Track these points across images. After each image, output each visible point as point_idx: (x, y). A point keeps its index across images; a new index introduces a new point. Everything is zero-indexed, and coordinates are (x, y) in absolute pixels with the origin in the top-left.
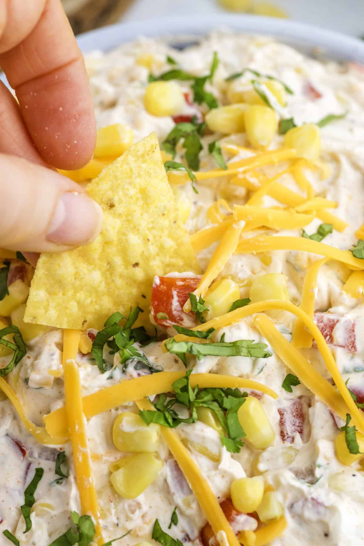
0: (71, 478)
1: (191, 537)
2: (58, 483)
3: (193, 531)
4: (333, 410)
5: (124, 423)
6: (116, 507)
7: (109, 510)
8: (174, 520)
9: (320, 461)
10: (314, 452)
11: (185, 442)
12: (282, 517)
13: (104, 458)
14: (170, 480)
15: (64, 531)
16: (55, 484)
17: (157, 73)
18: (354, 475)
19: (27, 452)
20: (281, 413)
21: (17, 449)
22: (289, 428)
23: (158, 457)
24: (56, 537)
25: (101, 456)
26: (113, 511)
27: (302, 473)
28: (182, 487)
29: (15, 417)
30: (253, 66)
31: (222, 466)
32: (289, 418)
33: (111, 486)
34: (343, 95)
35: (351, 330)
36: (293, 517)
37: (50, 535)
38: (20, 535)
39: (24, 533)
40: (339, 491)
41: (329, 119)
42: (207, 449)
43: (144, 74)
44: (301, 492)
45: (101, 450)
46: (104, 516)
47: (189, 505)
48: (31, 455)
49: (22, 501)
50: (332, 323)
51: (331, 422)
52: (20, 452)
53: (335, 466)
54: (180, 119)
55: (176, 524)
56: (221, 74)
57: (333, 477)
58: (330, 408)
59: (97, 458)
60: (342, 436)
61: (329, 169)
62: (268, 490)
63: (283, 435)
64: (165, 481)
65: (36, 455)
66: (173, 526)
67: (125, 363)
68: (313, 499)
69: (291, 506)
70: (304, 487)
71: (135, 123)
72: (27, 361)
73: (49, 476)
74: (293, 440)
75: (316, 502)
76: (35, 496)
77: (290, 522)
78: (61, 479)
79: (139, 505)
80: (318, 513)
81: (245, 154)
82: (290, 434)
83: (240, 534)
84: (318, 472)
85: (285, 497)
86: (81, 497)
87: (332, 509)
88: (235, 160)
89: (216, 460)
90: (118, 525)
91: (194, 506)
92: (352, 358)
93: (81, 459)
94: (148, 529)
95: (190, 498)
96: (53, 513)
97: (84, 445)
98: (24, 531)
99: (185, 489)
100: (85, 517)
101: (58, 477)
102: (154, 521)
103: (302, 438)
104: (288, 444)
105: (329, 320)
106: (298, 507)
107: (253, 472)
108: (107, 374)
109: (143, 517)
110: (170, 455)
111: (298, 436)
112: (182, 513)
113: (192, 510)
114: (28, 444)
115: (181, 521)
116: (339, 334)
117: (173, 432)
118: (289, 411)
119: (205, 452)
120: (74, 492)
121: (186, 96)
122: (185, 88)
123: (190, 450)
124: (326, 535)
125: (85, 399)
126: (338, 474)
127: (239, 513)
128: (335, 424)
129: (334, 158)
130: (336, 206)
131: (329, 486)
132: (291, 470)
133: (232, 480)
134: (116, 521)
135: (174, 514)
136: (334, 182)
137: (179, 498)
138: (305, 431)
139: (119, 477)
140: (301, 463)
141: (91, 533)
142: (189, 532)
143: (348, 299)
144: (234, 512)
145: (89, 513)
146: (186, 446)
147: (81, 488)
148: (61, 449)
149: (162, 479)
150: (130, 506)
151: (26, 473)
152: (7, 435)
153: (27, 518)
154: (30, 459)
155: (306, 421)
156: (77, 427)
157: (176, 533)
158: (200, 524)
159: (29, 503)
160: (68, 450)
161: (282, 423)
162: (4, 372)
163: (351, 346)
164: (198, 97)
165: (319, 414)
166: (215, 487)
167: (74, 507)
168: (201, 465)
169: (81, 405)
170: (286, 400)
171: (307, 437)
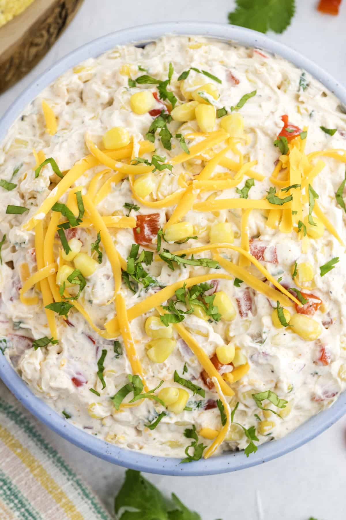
0: (124, 355)
1: (196, 377)
2: (117, 358)
3: (196, 374)
4: (268, 298)
5: (152, 325)
6: (152, 367)
7: (148, 369)
8: (185, 370)
9: (265, 329)
10: (261, 325)
11: (187, 329)
12: (247, 363)
13: (142, 342)
14: (181, 350)
15: (124, 385)
16: (115, 359)
17: (134, 78)
18: (284, 335)
19: (96, 342)
20: (238, 301)
21: (90, 340)
22: (244, 309)
23: (173, 339)
24: (120, 388)
25: (140, 340)
26: (151, 370)
27: (255, 336)
28: (188, 352)
29: (86, 323)
30: (193, 65)
31: (210, 339)
32: (243, 303)
33: (147, 356)
34: (251, 77)
35: (274, 253)
36: (253, 362)
37: (116, 386)
38: (99, 389)
39: (102, 389)
40: (277, 345)
41: (245, 98)
42: (200, 332)
43: (125, 80)
44: (256, 349)
45: (139, 337)
46: (146, 373)
47: (193, 362)
48: (98, 343)
49: (97, 369)
50: (262, 249)
51: (268, 304)
52: (92, 343)
53: (274, 331)
54: (154, 113)
55: (187, 372)
56: (176, 76)
57: (273, 338)
58: (267, 297)
59: (137, 342)
60: (275, 314)
61: (250, 137)
62: (237, 349)
63: (241, 313)
64: (178, 350)
65: (101, 342)
66: (185, 373)
67: (146, 287)
68: (263, 353)
69: (251, 357)
70: (258, 346)
71: (127, 122)
72: (88, 289)
73: (111, 354)
74: (247, 315)
75: (265, 354)
76: (104, 365)
77: (252, 366)
78: (118, 355)
79: (165, 365)
80: (267, 360)
81: (199, 139)
82: (245, 312)
83: (224, 375)
84: (264, 336)
85: (247, 352)
86: (132, 366)
87: (274, 357)
88: (193, 143)
89: (207, 336)
90: (154, 376)
91: (196, 362)
92: (276, 266)
93: (129, 346)
94: (171, 376)
95: (193, 358)
96: (117, 375)
97: (130, 338)
99: (190, 353)
100: (135, 377)
101: (116, 354)
102: (174, 372)
103: (252, 313)
104: (244, 318)
105: (260, 247)
106: (255, 357)
107: (227, 341)
108: (137, 295)
109: (168, 370)
110: (180, 337)
111: (249, 312)
112: (189, 366)
113: (196, 364)
114: (96, 337)
115: (189, 369)
116: (268, 255)
117: (180, 325)
118: (243, 298)
119: (199, 333)
120: (127, 363)
121: (155, 95)
122: (154, 89)
123: (190, 333)
124: (273, 371)
126: (275, 336)
127: (222, 365)
128: (270, 305)
129: (252, 130)
130: (257, 163)
131: (271, 343)
132: (248, 334)
133: (216, 347)
134: (152, 374)
135: (185, 366)
136: (253, 146)
137: (187, 358)
138: (253, 310)
139: (152, 352)
140: (253, 329)
141: (141, 387)
142: (194, 375)
143: (269, 231)
144: (220, 365)
145: (137, 374)
146: (189, 331)
147: (131, 360)
148: (116, 340)
149: (176, 350)
150: (159, 366)
151: (97, 353)
152: (83, 333)
153: (102, 380)
154: (98, 345)
155: (253, 303)
156: (125, 330)
157: (187, 376)
158: (200, 370)
159: (101, 370)
160: (120, 340)
161: (239, 306)
162: (75, 297)
163: (275, 261)
164: (163, 95)
165: (261, 300)
166: (207, 351)
167: (128, 371)
168: (197, 340)
169: (126, 313)
170: (240, 292)
171: (255, 313)
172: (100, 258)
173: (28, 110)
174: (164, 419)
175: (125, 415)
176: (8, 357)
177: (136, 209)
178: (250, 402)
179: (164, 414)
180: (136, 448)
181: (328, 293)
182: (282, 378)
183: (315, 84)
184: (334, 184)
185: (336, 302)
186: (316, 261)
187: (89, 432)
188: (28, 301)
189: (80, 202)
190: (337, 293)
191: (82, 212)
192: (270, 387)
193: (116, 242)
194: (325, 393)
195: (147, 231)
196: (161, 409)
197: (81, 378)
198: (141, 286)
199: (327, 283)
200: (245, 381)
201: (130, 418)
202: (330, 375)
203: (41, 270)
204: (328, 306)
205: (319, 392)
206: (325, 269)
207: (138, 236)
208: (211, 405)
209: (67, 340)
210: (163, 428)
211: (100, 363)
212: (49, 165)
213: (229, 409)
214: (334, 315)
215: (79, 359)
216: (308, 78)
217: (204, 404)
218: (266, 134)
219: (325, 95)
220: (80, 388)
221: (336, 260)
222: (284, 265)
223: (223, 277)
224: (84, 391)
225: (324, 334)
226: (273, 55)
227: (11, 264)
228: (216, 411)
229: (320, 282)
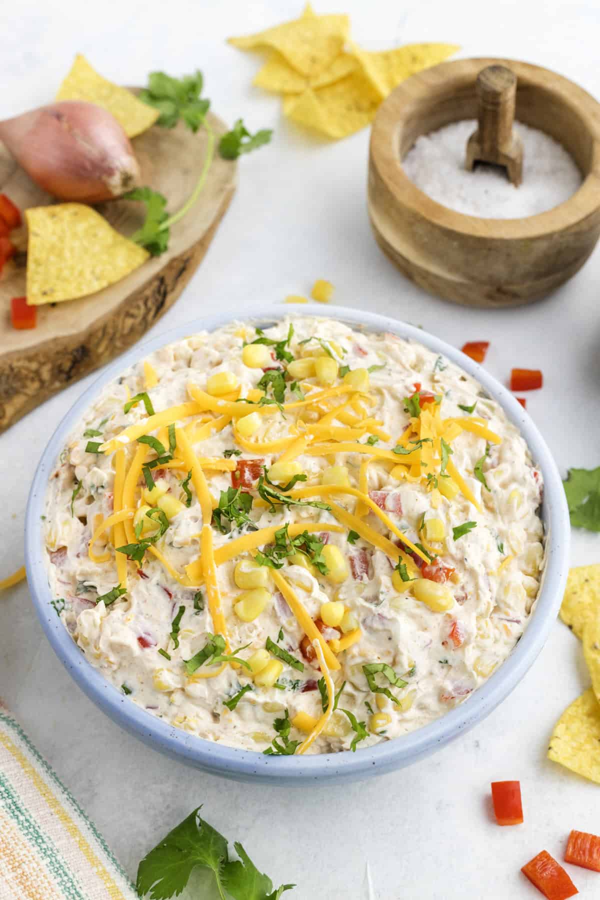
0: (206, 609)
1: (294, 648)
2: (196, 614)
3: (294, 643)
4: (389, 556)
5: (243, 567)
6: (239, 628)
7: (234, 631)
8: (281, 637)
9: (383, 589)
10: (378, 583)
11: (286, 578)
12: (359, 628)
13: (229, 595)
14: (277, 608)
15: (203, 647)
16: (194, 615)
17: (250, 340)
18: (407, 599)
19: (173, 595)
20: (351, 560)
21: (166, 592)
22: (358, 570)
23: (268, 591)
24: (196, 653)
25: (227, 594)
26: (237, 632)
27: (369, 599)
28: (285, 611)
29: (163, 571)
30: (316, 335)
31: (313, 594)
32: (357, 563)
33: (235, 614)
34: (381, 353)
35: (398, 499)
36: (366, 629)
37: (192, 652)
38: (170, 652)
39: (174, 649)
40: (397, 609)
41: (373, 369)
42: (302, 583)
43: (240, 342)
44: (370, 610)
45: (226, 589)
46: (231, 636)
47: (290, 624)
48: (176, 597)
49: (170, 630)
50: (384, 496)
51: (388, 565)
52: (168, 596)
53: (393, 593)
54: (268, 370)
55: (282, 639)
56: (295, 340)
57: (393, 599)
58: (386, 554)
59: (224, 594)
60: (397, 572)
61: (376, 399)
62: (347, 610)
63: (354, 575)
64: (274, 608)
65: (179, 596)
66: (280, 641)
67: (240, 526)
68: (379, 614)
69: (364, 621)
70: (372, 607)
71: (237, 373)
72: (170, 531)
73: (190, 610)
74: (362, 578)
75: (381, 617)
76: (180, 626)
77: (364, 632)
78: (198, 612)
79: (255, 627)
80: (383, 624)
81: (317, 390)
82: (359, 574)
83: (329, 642)
84: (381, 597)
85: (359, 615)
86: (214, 622)
87: (393, 620)
88: (311, 393)
89: (309, 591)
90: (241, 642)
91: (295, 624)
92: (400, 520)
93: (213, 594)
94: (263, 643)
95: (292, 618)
96: (194, 635)
97: (214, 584)
98: (174, 647)
99: (288, 613)
100: (218, 636)
101: (196, 610)
102: (267, 638)
103: (368, 576)
104: (358, 580)
105: (382, 494)
106: (368, 622)
107: (334, 599)
108: (228, 535)
109: (258, 635)
110: (277, 589)
111: (365, 575)
112: (286, 631)
113: (293, 628)
114: (173, 589)
115: (286, 637)
116: (390, 503)
117: (278, 573)
118: (357, 558)
119: (301, 586)
120: (208, 620)
121: (272, 355)
122: (270, 349)
123: (290, 585)
124: (390, 639)
125: (215, 551)
126: (395, 598)
127: (327, 627)
128: (391, 566)
129: (379, 392)
130: (382, 424)
131: (390, 605)
132: (362, 597)
133: (321, 605)
134: (239, 639)
135: (281, 631)
136: (380, 408)
137: (284, 620)
138: (370, 572)
139: (240, 607)
140: (368, 592)
141: (222, 646)
142: (291, 644)
143: (393, 481)
144: (324, 626)
145: (220, 633)
146: (288, 582)
147: (213, 615)
148: (198, 590)
149: (271, 608)
150: (248, 628)
151: (173, 610)
152: (158, 584)
153: (175, 639)
154: (175, 600)
155: (370, 565)
156: (210, 572)
157: (282, 645)
158: (299, 637)
159: (176, 630)
160: (203, 589)
161: (353, 566)
162: (153, 540)
163: (398, 511)
164: (280, 356)
165: (379, 560)
166: (309, 610)
167: (209, 630)
168: (299, 595)
169: (212, 555)
170: (354, 550)
171: (372, 576)
172: (189, 503)
173: (127, 372)
174: (248, 695)
175: (199, 689)
176: (63, 620)
177: (237, 453)
178: (360, 679)
179: (249, 688)
180: (211, 739)
181: (462, 561)
182: (402, 648)
183: (453, 367)
184: (472, 460)
185: (472, 573)
186: (449, 520)
187: (152, 712)
188: (98, 560)
189: (172, 434)
190: (474, 560)
191: (173, 447)
192: (388, 660)
193: (210, 485)
194: (457, 689)
195: (248, 475)
196: (246, 681)
197: (149, 639)
198: (234, 525)
199: (461, 549)
200: (355, 651)
201: (206, 693)
202: (463, 667)
203: (118, 513)
204: (462, 577)
205: (449, 687)
206: (459, 532)
207: (237, 480)
208: (310, 687)
209: (138, 592)
210: (248, 711)
211: (176, 624)
212: (142, 402)
213: (332, 690)
214: (470, 589)
215: (149, 617)
216: (445, 361)
217: (302, 684)
218: (394, 397)
219: (463, 379)
220: (147, 650)
221: (473, 524)
222: (409, 518)
223: (335, 530)
224: (151, 653)
225: (456, 609)
226: (407, 340)
227: (83, 520)
228: (316, 694)
229: (452, 546)
